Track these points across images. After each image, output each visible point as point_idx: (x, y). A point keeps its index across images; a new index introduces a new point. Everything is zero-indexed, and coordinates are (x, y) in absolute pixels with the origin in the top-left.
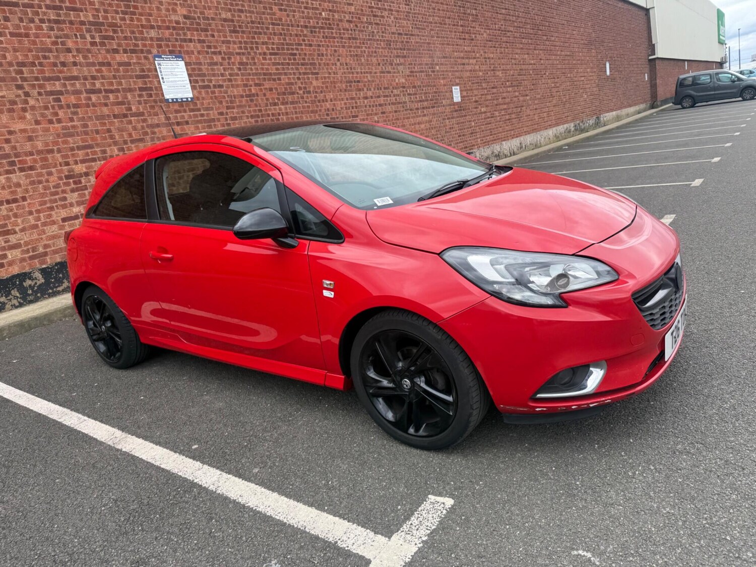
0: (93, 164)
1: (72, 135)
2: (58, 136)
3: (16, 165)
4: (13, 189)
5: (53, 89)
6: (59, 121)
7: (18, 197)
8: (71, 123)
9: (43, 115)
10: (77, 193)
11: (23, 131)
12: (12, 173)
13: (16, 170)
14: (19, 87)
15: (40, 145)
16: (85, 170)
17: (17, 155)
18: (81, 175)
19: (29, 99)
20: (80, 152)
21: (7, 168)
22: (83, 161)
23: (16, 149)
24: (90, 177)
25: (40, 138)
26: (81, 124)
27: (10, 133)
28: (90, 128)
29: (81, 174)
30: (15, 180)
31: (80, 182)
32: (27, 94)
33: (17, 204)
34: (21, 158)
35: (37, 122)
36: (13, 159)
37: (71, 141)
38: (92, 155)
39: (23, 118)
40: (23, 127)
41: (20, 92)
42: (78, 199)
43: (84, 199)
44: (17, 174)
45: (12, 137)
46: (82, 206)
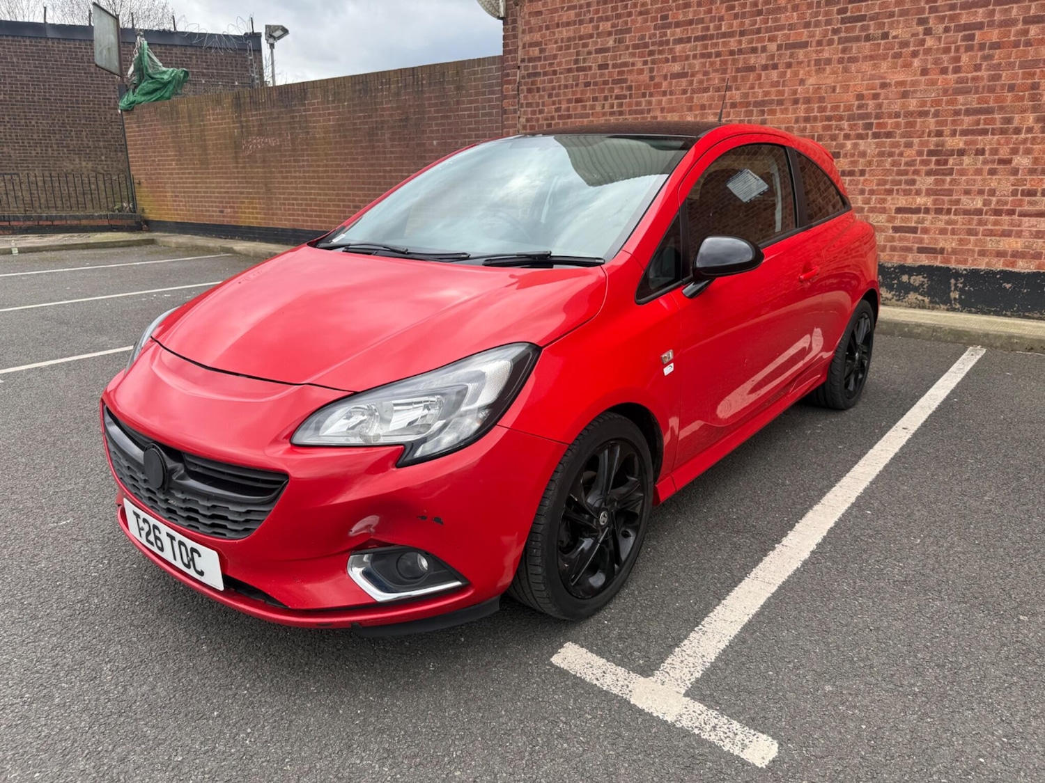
0: (980, 138)
1: (966, 92)
2: (945, 92)
3: (871, 129)
4: (856, 158)
5: (972, 20)
6: (957, 70)
7: (856, 169)
8: (975, 74)
9: (937, 62)
10: (933, 178)
11: (902, 83)
12: (862, 139)
13: (870, 134)
14: (922, 22)
15: (913, 104)
16: (961, 145)
17: (878, 116)
18: (952, 153)
19: (928, 38)
20: (967, 119)
21: (860, 131)
22: (965, 133)
23: (881, 108)
24: (964, 158)
25: (918, 95)
26: (990, 75)
27: (883, 86)
28: (1004, 80)
29: (953, 150)
30: (862, 148)
31: (946, 162)
32: (928, 32)
33: (852, 178)
34: (881, 121)
35: (924, 72)
36: (872, 121)
37: (961, 101)
38: (985, 124)
39: (907, 65)
40: (901, 78)
41: (921, 29)
42: (932, 187)
43: (939, 188)
44: (869, 140)
45: (882, 92)
46: (932, 197)
